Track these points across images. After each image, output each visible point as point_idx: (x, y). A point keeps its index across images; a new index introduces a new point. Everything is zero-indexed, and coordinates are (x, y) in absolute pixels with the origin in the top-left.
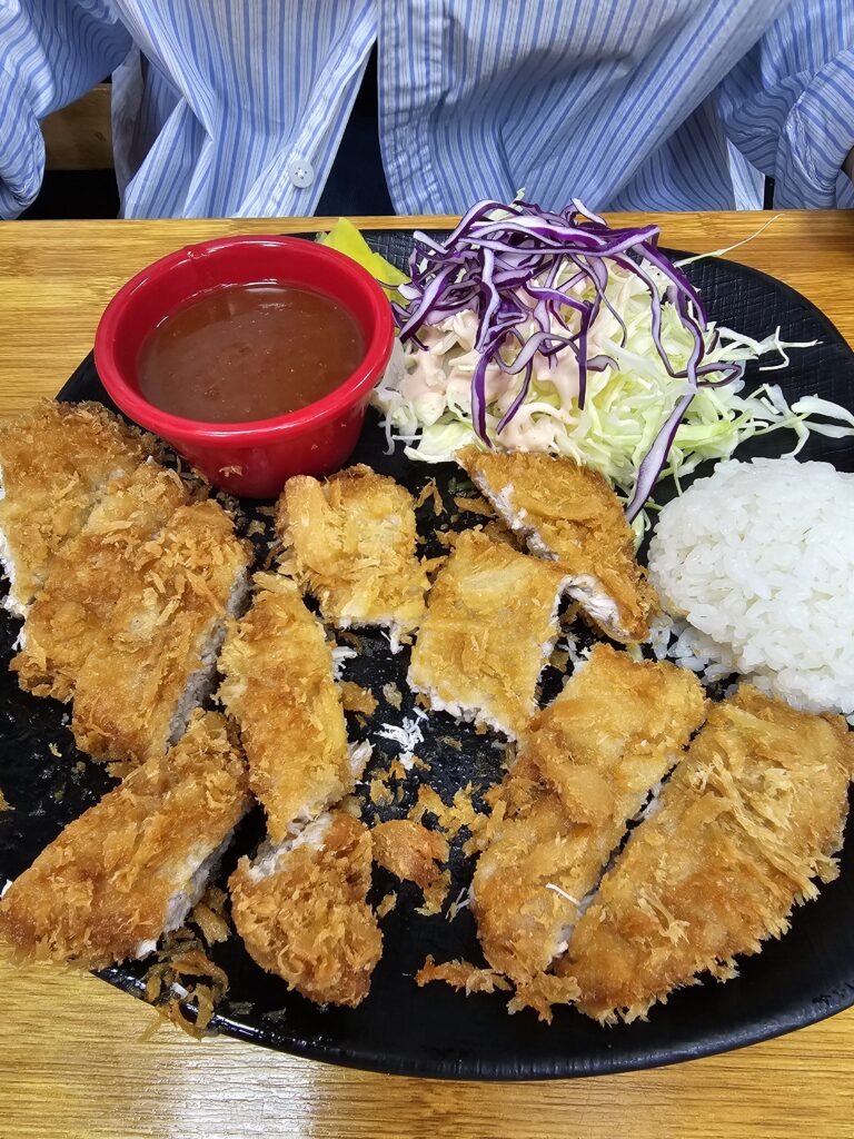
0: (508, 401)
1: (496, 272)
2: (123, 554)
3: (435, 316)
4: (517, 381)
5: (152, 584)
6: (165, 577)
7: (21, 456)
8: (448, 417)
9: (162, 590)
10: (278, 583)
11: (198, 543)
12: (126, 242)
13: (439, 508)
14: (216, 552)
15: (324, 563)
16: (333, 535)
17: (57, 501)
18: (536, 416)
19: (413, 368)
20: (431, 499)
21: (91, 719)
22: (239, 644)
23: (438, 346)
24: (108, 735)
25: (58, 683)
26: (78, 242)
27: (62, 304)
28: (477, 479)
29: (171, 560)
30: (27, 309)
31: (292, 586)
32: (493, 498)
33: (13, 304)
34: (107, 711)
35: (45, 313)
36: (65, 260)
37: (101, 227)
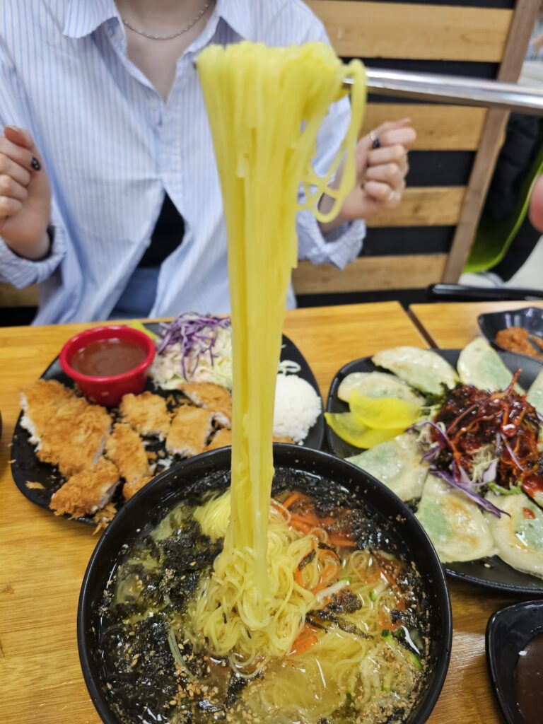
0: (192, 369)
1: (186, 331)
2: (71, 421)
3: (169, 347)
4: (195, 361)
5: (82, 427)
6: (86, 424)
8: (175, 377)
9: (86, 428)
10: (122, 425)
13: (174, 403)
15: (137, 417)
18: (202, 371)
19: (162, 363)
20: (171, 400)
23: (170, 356)
25: (54, 457)
29: (87, 420)
31: (127, 425)
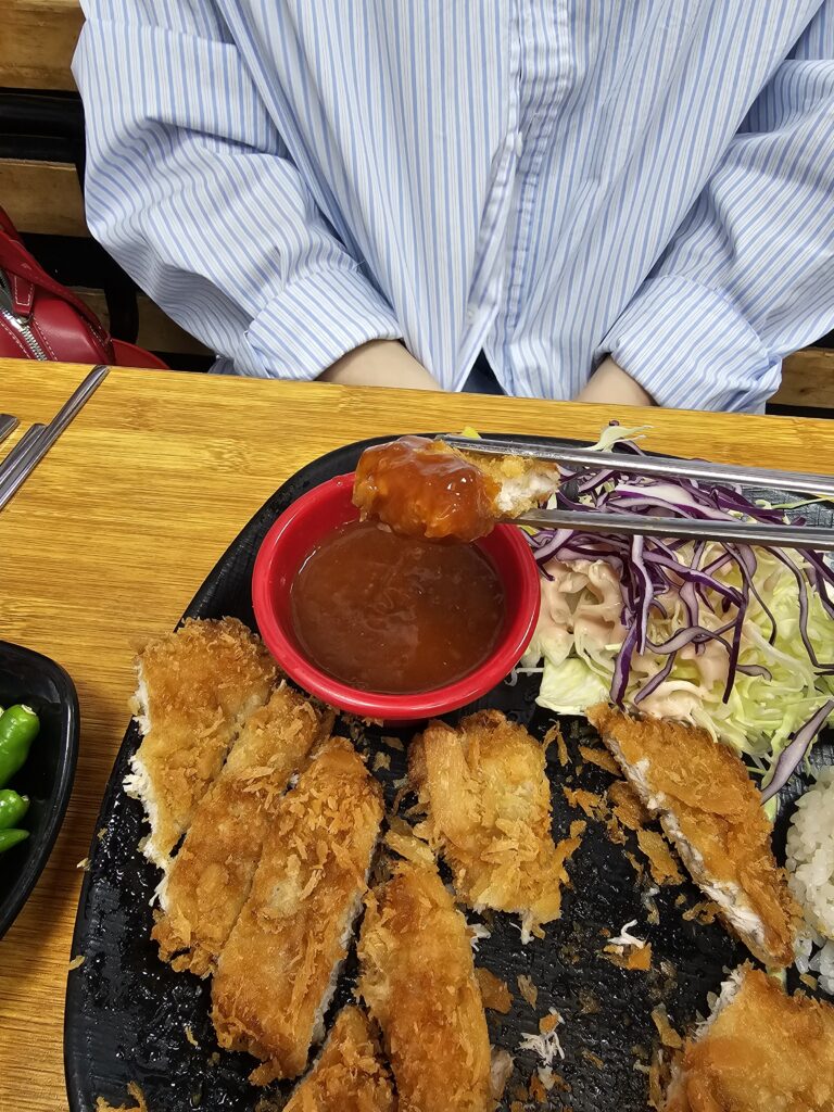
2: (263, 804)
3: (569, 555)
5: (295, 850)
6: (307, 840)
7: (167, 686)
9: (304, 856)
10: (413, 850)
11: (339, 802)
12: (242, 402)
13: (564, 756)
14: (357, 813)
15: (461, 833)
16: (472, 802)
17: (202, 740)
18: (676, 693)
20: (555, 744)
21: (234, 1013)
22: (382, 932)
24: (251, 1033)
25: (199, 955)
26: (196, 397)
27: (181, 466)
28: (609, 741)
29: (314, 822)
30: (148, 468)
31: (427, 850)
32: (625, 765)
33: (135, 461)
34: (250, 1002)
35: (164, 474)
36: (183, 416)
37: (218, 382)
